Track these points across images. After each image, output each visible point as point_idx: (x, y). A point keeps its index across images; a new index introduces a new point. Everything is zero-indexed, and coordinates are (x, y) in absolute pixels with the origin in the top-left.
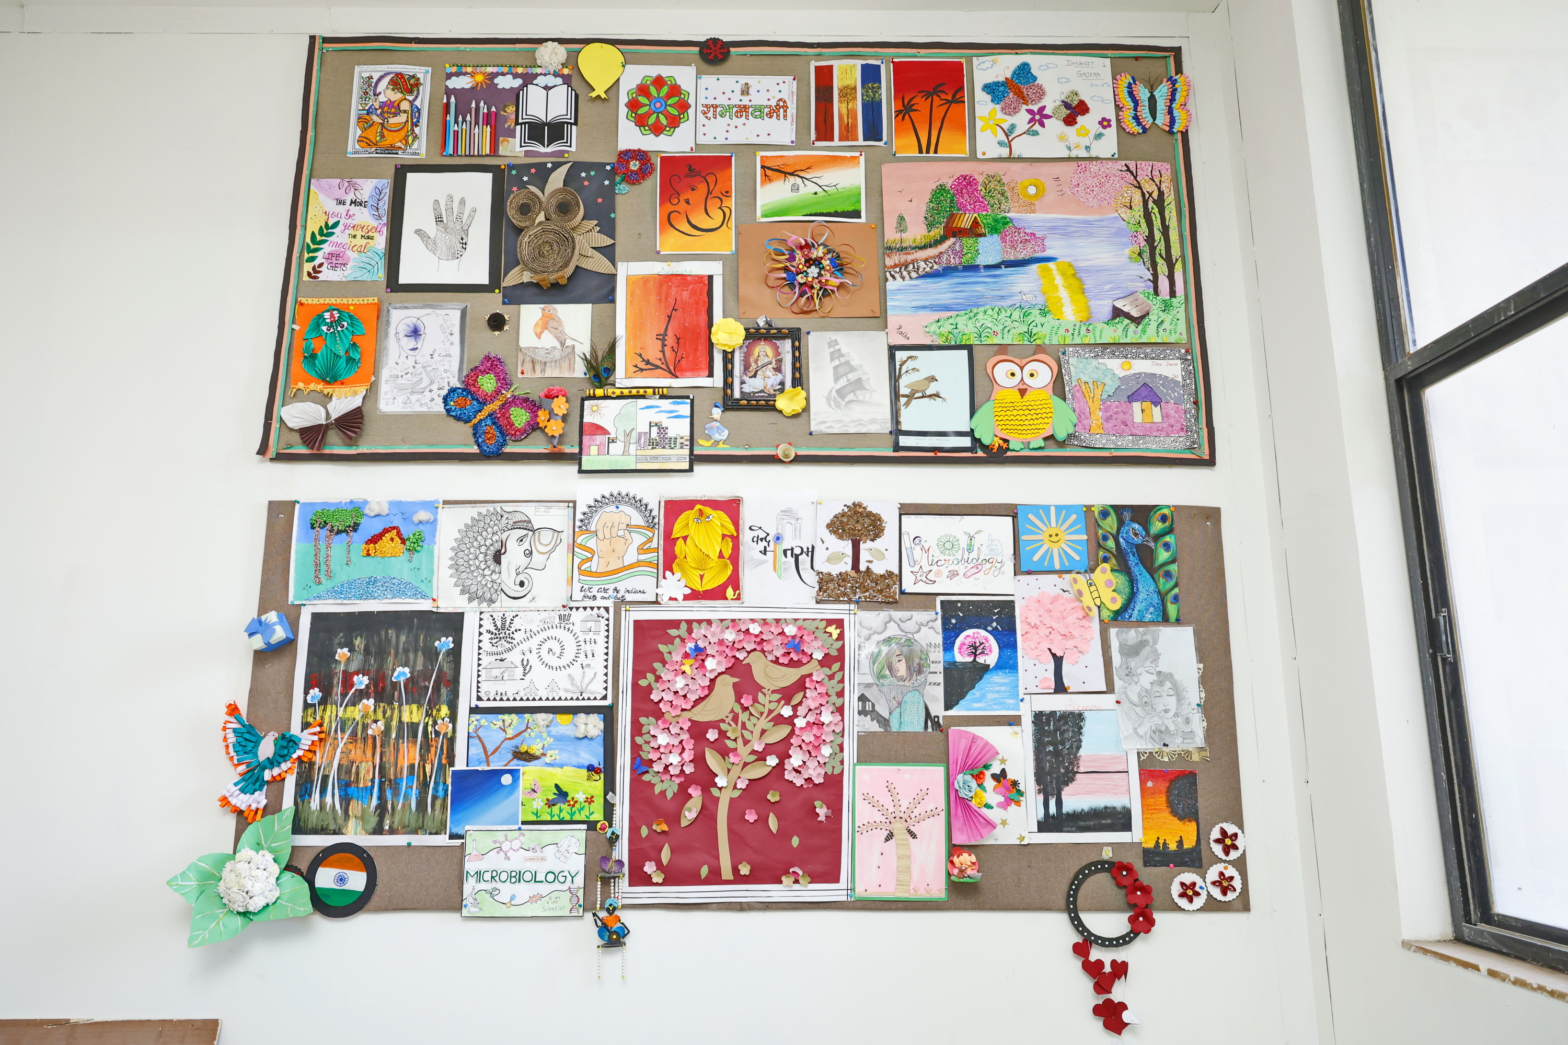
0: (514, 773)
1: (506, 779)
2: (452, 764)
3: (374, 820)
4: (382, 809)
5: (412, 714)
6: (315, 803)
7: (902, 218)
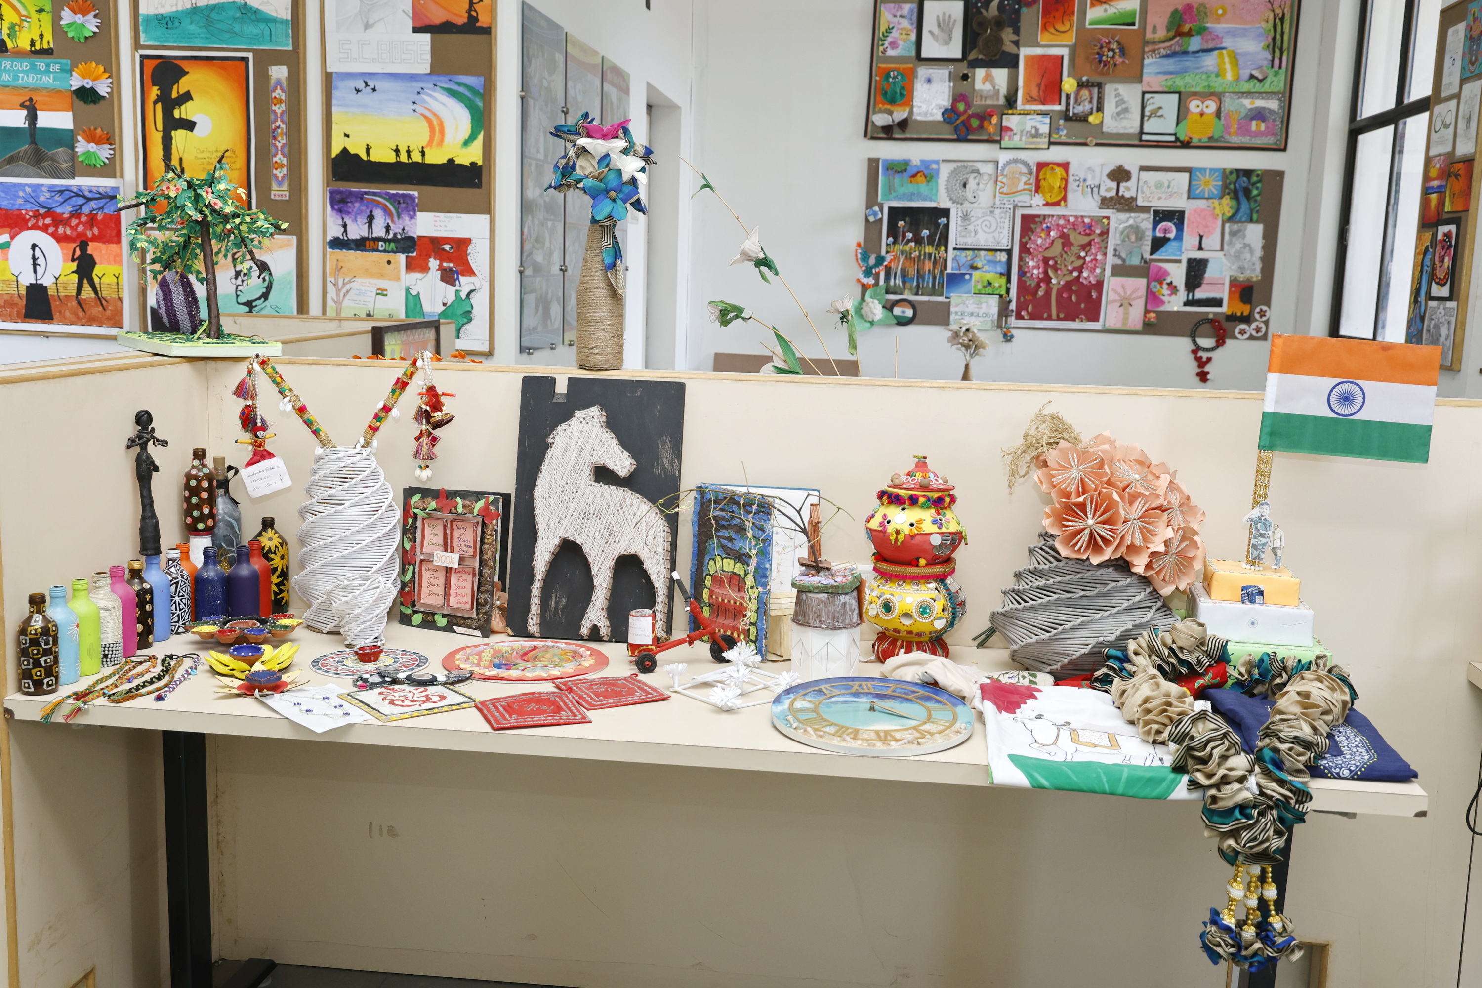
0: (971, 275)
1: (967, 277)
2: (945, 269)
3: (915, 290)
4: (918, 285)
5: (929, 249)
6: (892, 283)
7: (1155, 27)
